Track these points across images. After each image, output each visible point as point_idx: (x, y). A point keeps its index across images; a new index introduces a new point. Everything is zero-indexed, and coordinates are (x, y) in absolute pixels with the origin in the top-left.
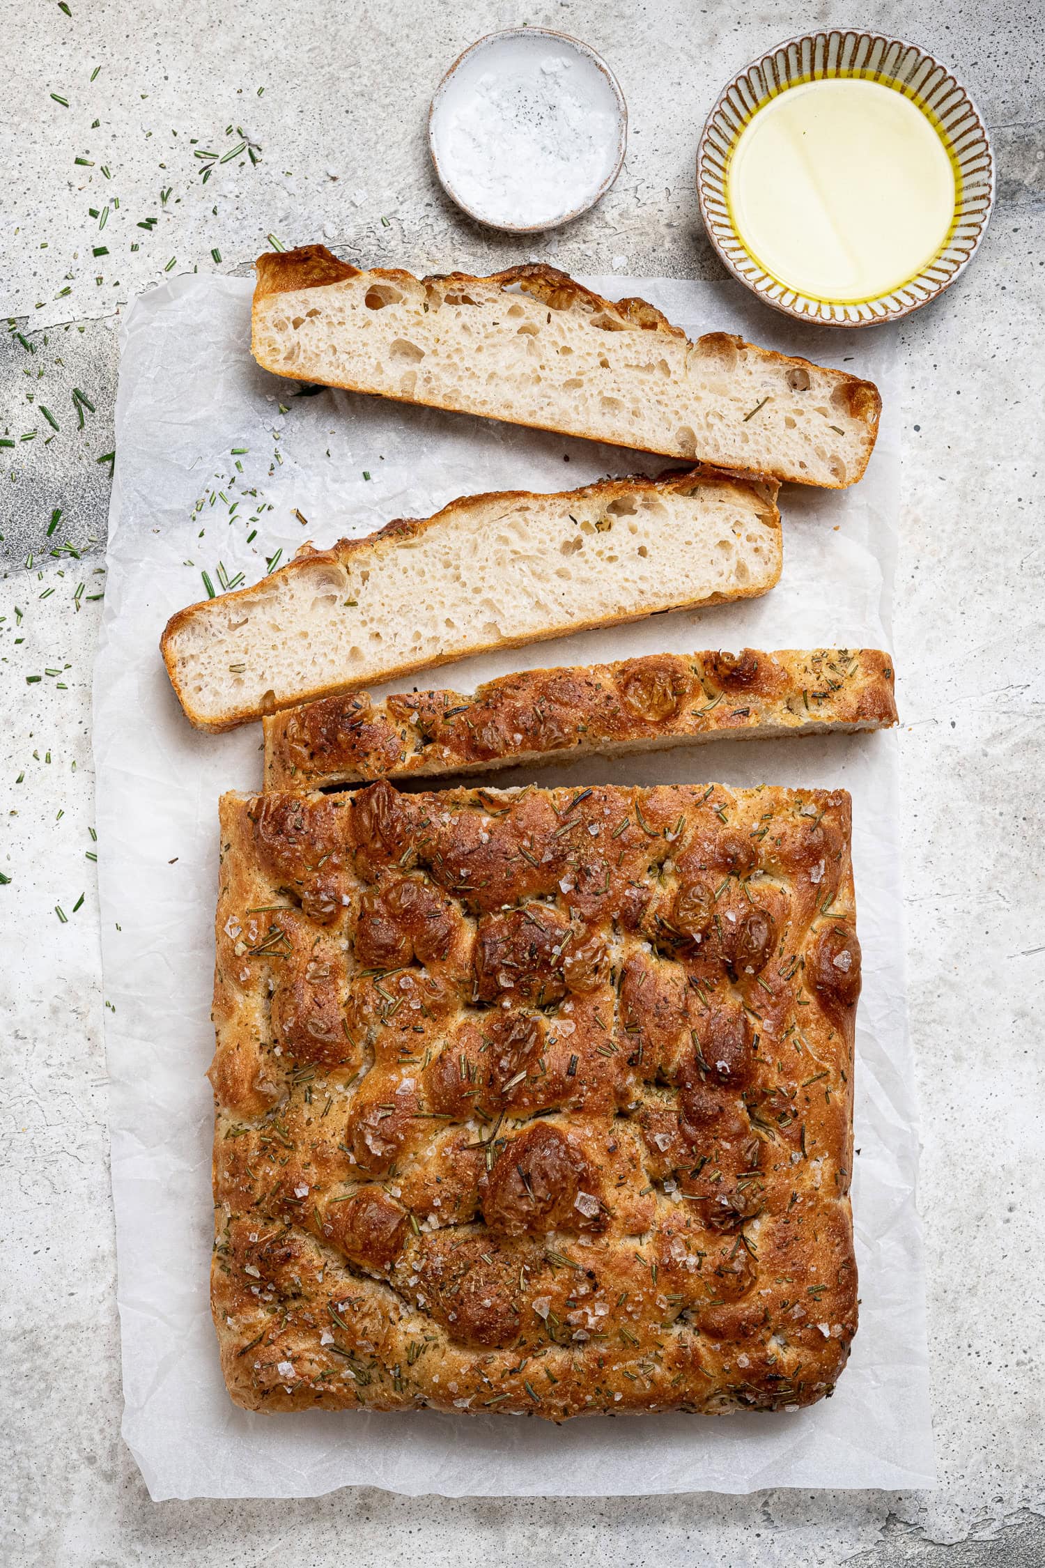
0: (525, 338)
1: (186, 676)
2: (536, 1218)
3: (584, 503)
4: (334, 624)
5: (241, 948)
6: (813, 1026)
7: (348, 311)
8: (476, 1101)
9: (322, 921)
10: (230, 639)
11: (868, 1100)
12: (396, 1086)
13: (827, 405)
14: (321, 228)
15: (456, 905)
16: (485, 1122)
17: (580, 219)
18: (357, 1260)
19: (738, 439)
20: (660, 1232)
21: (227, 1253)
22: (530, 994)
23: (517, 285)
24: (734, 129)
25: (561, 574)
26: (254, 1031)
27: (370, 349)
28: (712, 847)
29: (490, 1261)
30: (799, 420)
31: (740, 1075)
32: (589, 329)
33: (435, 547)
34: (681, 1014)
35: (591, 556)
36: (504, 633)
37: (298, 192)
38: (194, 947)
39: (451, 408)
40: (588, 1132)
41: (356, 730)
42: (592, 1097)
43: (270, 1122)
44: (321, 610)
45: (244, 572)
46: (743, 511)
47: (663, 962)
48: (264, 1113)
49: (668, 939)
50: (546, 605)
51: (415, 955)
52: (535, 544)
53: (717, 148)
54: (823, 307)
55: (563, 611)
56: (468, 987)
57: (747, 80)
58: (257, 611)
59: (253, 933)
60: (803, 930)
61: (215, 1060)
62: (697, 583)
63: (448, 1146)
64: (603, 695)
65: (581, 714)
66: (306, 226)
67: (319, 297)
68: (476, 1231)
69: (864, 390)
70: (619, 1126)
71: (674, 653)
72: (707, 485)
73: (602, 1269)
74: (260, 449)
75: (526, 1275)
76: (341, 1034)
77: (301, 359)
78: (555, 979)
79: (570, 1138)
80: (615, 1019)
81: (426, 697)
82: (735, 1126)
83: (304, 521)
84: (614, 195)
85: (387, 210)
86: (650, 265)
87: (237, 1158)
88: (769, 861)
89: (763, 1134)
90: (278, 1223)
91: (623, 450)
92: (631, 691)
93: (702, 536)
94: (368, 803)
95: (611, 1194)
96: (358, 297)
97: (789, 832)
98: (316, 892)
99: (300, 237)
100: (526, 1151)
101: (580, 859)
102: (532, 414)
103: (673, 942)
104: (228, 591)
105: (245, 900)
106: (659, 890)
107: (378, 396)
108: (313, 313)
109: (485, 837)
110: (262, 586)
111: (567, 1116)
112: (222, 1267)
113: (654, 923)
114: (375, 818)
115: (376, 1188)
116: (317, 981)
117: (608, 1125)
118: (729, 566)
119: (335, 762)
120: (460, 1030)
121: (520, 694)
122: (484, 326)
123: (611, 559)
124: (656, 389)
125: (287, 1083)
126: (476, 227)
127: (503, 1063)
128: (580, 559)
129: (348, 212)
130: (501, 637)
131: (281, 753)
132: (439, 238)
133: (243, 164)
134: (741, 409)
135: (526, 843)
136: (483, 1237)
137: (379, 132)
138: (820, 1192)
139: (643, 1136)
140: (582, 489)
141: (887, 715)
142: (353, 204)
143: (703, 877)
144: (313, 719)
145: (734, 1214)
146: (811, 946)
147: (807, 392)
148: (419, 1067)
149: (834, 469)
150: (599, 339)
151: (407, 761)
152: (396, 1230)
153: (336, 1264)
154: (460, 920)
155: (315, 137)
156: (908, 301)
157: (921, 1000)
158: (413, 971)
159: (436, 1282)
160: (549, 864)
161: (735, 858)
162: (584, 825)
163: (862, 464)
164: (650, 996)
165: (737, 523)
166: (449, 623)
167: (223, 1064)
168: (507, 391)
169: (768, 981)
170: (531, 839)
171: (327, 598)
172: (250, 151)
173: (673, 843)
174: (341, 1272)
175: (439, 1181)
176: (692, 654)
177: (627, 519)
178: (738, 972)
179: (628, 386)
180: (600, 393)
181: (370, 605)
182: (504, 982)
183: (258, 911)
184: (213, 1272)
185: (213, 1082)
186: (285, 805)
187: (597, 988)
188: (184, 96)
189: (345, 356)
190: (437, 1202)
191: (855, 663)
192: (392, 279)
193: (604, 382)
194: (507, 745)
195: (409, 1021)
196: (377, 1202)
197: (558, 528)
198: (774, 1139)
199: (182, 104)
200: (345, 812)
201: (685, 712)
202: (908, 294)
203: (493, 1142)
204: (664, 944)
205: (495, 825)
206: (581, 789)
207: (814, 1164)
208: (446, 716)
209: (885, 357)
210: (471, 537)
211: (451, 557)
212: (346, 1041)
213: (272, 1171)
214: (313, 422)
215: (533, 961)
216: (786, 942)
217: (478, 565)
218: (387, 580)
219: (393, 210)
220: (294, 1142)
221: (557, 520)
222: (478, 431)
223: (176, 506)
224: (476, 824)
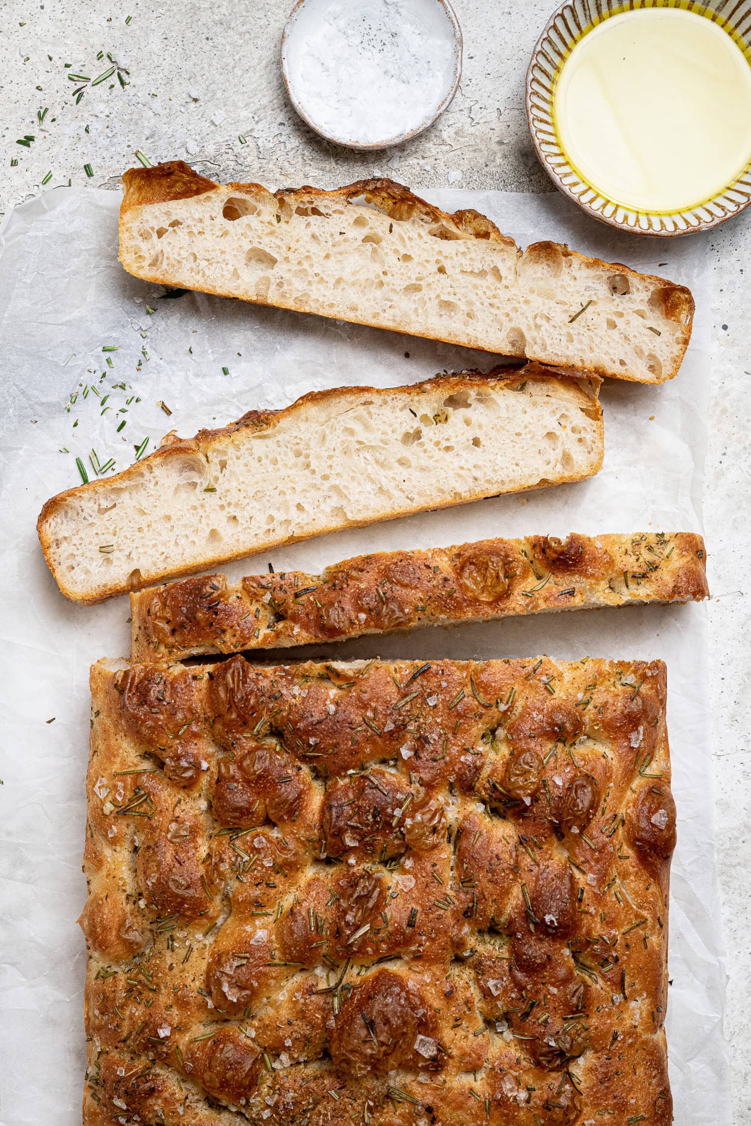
0: (368, 246)
1: (60, 555)
2: (378, 1060)
3: (423, 397)
4: (195, 508)
5: (108, 808)
6: (632, 878)
7: (207, 222)
8: (324, 950)
9: (182, 784)
10: (101, 522)
11: (680, 936)
12: (250, 936)
13: (645, 307)
14: (184, 145)
15: (305, 769)
16: (333, 968)
17: (419, 137)
18: (216, 1095)
19: (564, 339)
20: (493, 1069)
21: (97, 1084)
22: (373, 852)
23: (362, 197)
24: (560, 54)
25: (402, 462)
26: (121, 883)
27: (227, 257)
28: (540, 716)
29: (336, 1097)
30: (619, 322)
31: (568, 926)
32: (427, 238)
33: (287, 437)
34: (512, 870)
35: (429, 446)
36: (350, 516)
37: (163, 112)
38: (70, 799)
39: (302, 310)
40: (427, 978)
41: (213, 609)
42: (431, 946)
43: (136, 965)
44: (183, 495)
45: (115, 458)
46: (569, 405)
47: (496, 821)
48: (131, 957)
49: (500, 800)
50: (388, 491)
51: (267, 815)
52: (378, 435)
53: (544, 72)
54: (640, 217)
55: (404, 496)
56: (317, 845)
57: (572, 10)
58: (125, 496)
59: (120, 794)
60: (622, 791)
61: (85, 908)
62: (526, 471)
63: (298, 991)
64: (440, 576)
65: (420, 595)
66: (170, 143)
67: (181, 208)
68: (324, 1067)
69: (679, 294)
70: (455, 971)
71: (506, 538)
72: (535, 380)
73: (441, 1104)
74: (129, 346)
75: (370, 1109)
76: (200, 889)
77: (164, 266)
78: (396, 837)
79: (411, 984)
80: (451, 873)
81: (278, 578)
82: (562, 972)
83: (169, 412)
84: (450, 115)
85: (244, 128)
86: (483, 178)
87: (106, 998)
88: (592, 727)
89: (587, 977)
90: (143, 1058)
91: (458, 349)
92: (466, 574)
93: (531, 427)
94: (224, 678)
95: (447, 1034)
96: (217, 209)
97: (611, 701)
98: (178, 758)
99: (165, 153)
100: (370, 998)
101: (419, 728)
102: (376, 315)
103: (505, 804)
104: (100, 477)
105: (113, 763)
106: (492, 756)
107: (235, 299)
108: (175, 224)
109: (332, 708)
110: (128, 474)
111: (407, 963)
112: (94, 1095)
113: (487, 786)
114: (231, 692)
115: (232, 1028)
116: (178, 840)
117: (445, 971)
118: (555, 455)
119: (195, 638)
120: (309, 885)
121: (364, 576)
122: (332, 235)
123: (448, 449)
124: (489, 293)
125: (151, 931)
126: (325, 144)
127: (349, 918)
128: (420, 449)
129: (209, 131)
130: (347, 520)
131: (145, 628)
132: (291, 154)
133: (112, 86)
134: (566, 311)
135: (370, 714)
136: (330, 1073)
137: (237, 58)
138: (639, 1030)
139: (477, 981)
140: (422, 384)
141: (700, 592)
142: (213, 123)
143: (533, 745)
144: (174, 598)
145: (561, 1054)
146: (631, 804)
147: (627, 296)
148: (271, 919)
149: (651, 367)
150: (436, 247)
151: (261, 638)
152: (251, 1069)
153: (196, 1097)
154: (310, 784)
155: (178, 63)
156: (719, 213)
157: (727, 845)
158: (266, 829)
159: (288, 1115)
160: (391, 733)
161: (562, 727)
162: (423, 697)
163: (677, 362)
164: (483, 854)
165: (563, 416)
166: (299, 507)
167: (93, 913)
168: (353, 295)
169: (592, 838)
170: (375, 710)
171: (189, 484)
172: (119, 75)
173: (505, 712)
174: (200, 1105)
175: (290, 1024)
176: (522, 538)
177: (462, 412)
178: (564, 831)
179: (463, 291)
180: (438, 296)
181: (228, 491)
182: (349, 842)
183: (125, 774)
184: (85, 1099)
185: (83, 929)
186: (148, 678)
187: (435, 847)
188: (59, 24)
189: (205, 263)
190: (288, 1043)
191: (671, 545)
192: (247, 192)
193: (441, 287)
194: (352, 623)
195: (262, 877)
196: (233, 1042)
197: (399, 421)
198: (597, 982)
199: (57, 31)
200: (203, 684)
201: (516, 593)
202: (718, 205)
203: (339, 988)
204: (496, 804)
205: (341, 697)
206: (419, 663)
207: (633, 1004)
208: (297, 596)
209: (696, 263)
210: (319, 429)
211: (301, 447)
212: (204, 895)
213: (137, 1011)
214: (177, 322)
215: (376, 822)
216: (608, 803)
217: (326, 454)
218: (242, 468)
219: (249, 129)
220: (157, 985)
221: (398, 413)
222: (326, 330)
223: (52, 399)
224: (324, 696)
